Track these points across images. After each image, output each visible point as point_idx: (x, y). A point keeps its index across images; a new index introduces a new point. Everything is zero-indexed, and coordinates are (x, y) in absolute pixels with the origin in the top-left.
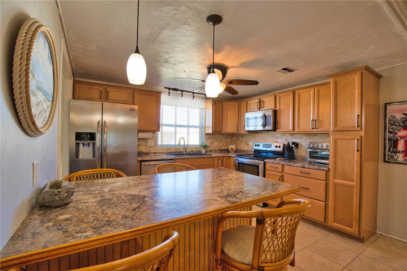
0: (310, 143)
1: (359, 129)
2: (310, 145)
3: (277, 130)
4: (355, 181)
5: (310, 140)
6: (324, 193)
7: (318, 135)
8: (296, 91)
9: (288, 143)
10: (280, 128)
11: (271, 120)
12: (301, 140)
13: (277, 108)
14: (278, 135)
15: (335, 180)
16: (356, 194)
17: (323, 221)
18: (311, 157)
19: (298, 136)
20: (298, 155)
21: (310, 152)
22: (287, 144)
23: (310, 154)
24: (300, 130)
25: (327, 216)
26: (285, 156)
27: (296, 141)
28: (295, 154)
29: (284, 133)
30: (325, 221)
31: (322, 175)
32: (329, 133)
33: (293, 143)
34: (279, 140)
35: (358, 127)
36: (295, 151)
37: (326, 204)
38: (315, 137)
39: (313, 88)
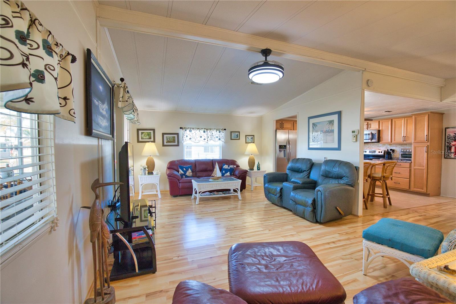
0: (402, 149)
1: (427, 142)
2: (401, 150)
3: (380, 142)
4: (425, 167)
5: (402, 148)
6: (409, 174)
7: (407, 145)
8: (393, 120)
9: (388, 150)
10: (382, 141)
11: (376, 136)
12: (396, 148)
13: (381, 129)
14: (380, 145)
15: (415, 167)
16: (425, 173)
17: (408, 189)
18: (402, 157)
19: (394, 145)
20: (395, 157)
21: (402, 154)
22: (386, 150)
23: (401, 155)
24: (395, 142)
25: (410, 186)
26: (385, 158)
27: (393, 148)
28: (392, 156)
29: (384, 144)
30: (409, 189)
31: (408, 165)
32: (412, 144)
33: (391, 150)
34: (381, 148)
35: (426, 141)
36: (392, 154)
37: (410, 180)
38: (405, 146)
39: (404, 119)
